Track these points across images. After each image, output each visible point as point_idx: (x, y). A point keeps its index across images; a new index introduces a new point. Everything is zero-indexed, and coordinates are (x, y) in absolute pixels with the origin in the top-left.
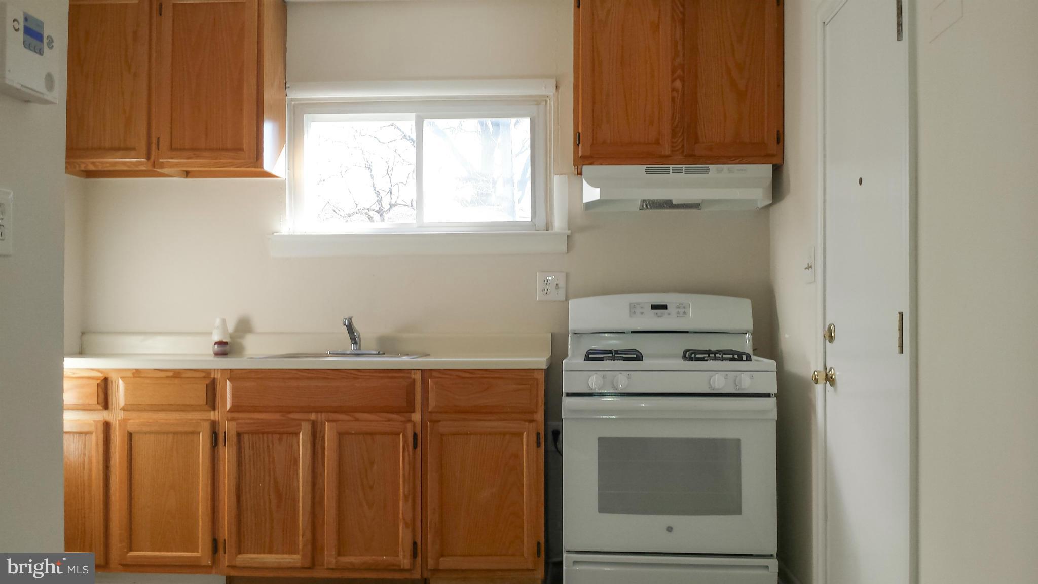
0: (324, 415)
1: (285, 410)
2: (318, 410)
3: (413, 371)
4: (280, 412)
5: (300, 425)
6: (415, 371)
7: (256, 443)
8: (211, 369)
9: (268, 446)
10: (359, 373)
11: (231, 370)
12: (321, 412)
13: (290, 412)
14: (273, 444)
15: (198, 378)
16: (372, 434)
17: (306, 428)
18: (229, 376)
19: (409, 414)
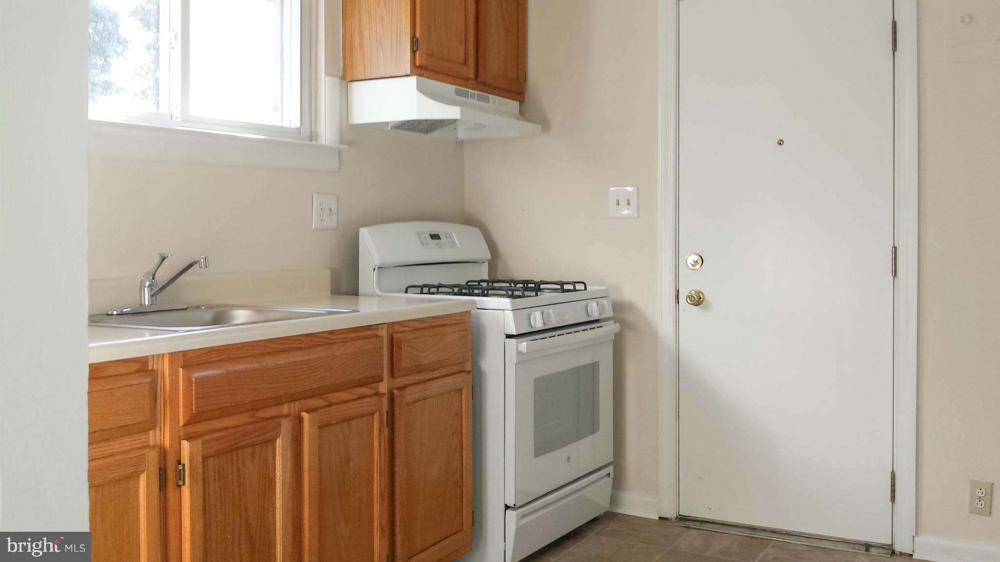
0: (297, 403)
1: (255, 407)
2: (292, 398)
3: (380, 326)
4: (247, 411)
5: (279, 425)
6: (382, 325)
7: (223, 469)
8: (148, 356)
9: (238, 469)
10: (333, 337)
11: (185, 353)
12: (294, 401)
13: (258, 409)
14: (244, 463)
15: (130, 373)
16: (348, 420)
17: (286, 426)
18: (181, 363)
19: (377, 384)
